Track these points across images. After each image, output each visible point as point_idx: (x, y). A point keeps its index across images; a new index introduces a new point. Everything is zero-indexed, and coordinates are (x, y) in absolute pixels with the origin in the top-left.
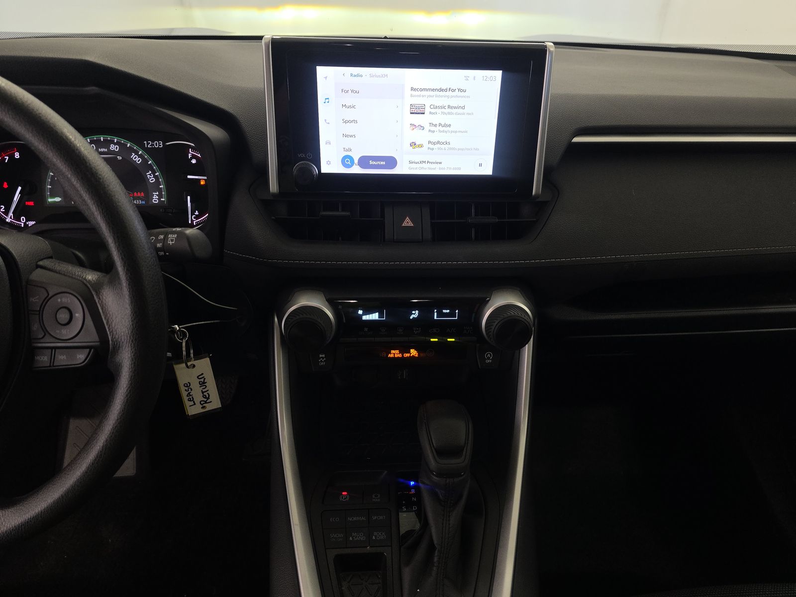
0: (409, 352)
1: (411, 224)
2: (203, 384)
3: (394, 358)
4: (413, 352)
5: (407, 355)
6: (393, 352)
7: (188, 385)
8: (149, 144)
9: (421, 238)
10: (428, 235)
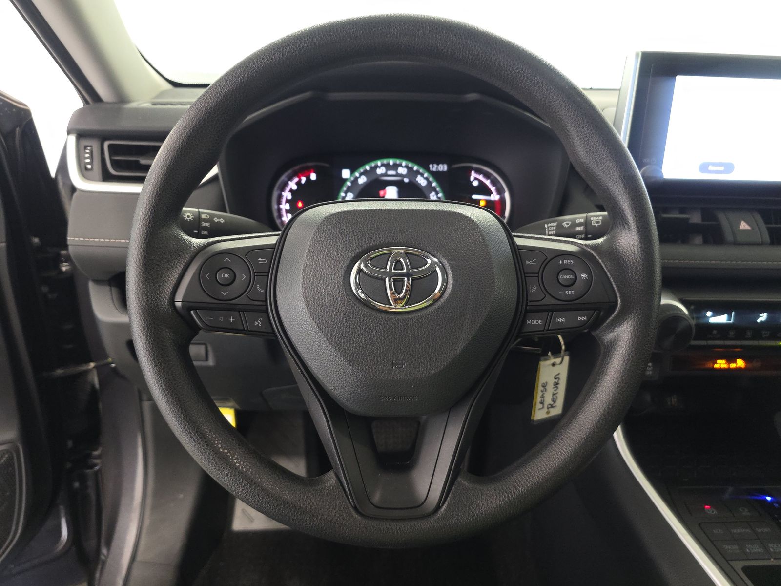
0: (735, 362)
1: (747, 227)
2: (556, 385)
3: (720, 370)
4: (740, 363)
5: (733, 366)
6: (719, 361)
7: (544, 386)
8: (434, 168)
9: (760, 240)
10: (767, 238)
